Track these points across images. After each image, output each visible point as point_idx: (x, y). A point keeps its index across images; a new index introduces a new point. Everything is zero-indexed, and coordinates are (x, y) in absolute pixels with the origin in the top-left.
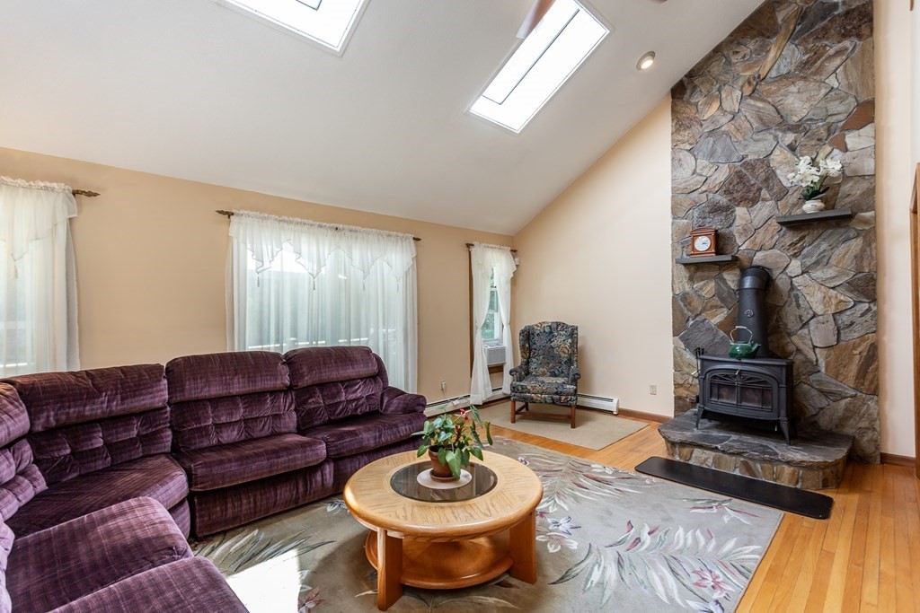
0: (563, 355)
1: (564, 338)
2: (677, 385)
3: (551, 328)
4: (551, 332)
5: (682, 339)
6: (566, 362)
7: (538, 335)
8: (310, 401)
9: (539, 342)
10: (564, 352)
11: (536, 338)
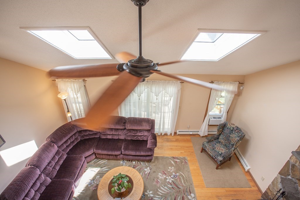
0: (232, 141)
1: (236, 136)
2: (269, 188)
3: (233, 129)
4: (232, 131)
5: (282, 178)
6: (232, 145)
7: (227, 128)
8: (129, 133)
9: (226, 131)
10: (233, 141)
11: (226, 129)
